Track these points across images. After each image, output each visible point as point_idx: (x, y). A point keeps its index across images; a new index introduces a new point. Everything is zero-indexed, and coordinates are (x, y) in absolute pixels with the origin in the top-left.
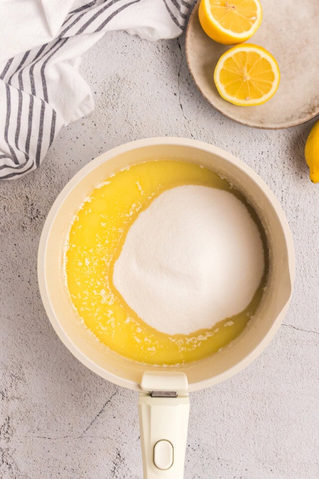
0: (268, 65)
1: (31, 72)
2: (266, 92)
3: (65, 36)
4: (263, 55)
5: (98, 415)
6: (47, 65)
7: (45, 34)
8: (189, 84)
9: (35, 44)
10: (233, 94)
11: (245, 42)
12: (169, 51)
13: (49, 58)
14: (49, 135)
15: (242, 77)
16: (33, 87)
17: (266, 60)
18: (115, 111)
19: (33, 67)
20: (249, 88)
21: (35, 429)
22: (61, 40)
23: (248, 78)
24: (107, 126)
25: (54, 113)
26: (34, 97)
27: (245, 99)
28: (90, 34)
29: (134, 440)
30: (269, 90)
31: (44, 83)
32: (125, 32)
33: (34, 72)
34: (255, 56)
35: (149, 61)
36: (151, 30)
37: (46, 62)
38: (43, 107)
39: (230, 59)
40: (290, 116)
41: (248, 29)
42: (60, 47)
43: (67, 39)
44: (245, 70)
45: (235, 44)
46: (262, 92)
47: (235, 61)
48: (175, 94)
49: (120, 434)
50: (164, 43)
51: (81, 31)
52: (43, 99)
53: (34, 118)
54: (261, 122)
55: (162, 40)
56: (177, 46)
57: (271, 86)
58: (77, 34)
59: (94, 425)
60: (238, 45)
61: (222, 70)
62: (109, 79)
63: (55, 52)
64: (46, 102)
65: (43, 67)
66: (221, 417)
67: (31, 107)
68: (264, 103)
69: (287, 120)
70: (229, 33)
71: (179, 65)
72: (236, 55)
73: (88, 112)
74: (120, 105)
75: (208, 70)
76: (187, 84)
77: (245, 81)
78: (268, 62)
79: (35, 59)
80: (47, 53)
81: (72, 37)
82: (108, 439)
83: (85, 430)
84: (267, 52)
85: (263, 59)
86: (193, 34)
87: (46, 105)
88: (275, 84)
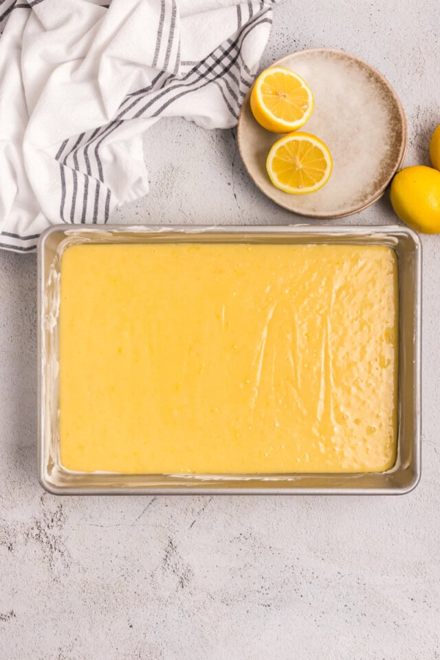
0: (319, 153)
1: (85, 153)
2: (319, 179)
3: (122, 119)
4: (315, 143)
5: (150, 504)
6: (101, 145)
7: (101, 116)
8: (243, 174)
9: (90, 127)
10: (285, 182)
11: (299, 131)
12: (223, 141)
13: (103, 138)
14: (104, 213)
15: (295, 165)
16: (88, 167)
17: (318, 148)
18: (169, 200)
19: (87, 147)
20: (301, 176)
21: (87, 516)
22: (117, 123)
23: (301, 166)
24: (161, 215)
25: (109, 191)
26: (89, 177)
27: (298, 187)
28: (145, 118)
29: (187, 528)
30: (321, 178)
31: (99, 164)
32: (183, 117)
33: (88, 152)
34: (307, 144)
35: (204, 150)
36: (207, 119)
37: (100, 142)
38: (98, 186)
39: (282, 147)
40: (342, 203)
41: (300, 118)
42: (116, 128)
43: (122, 121)
44: (298, 158)
45: (287, 133)
46: (314, 180)
47: (287, 149)
48: (229, 184)
49: (172, 522)
50: (219, 132)
51: (137, 116)
52: (99, 179)
53: (89, 197)
54: (314, 210)
55: (217, 129)
56: (231, 135)
57: (323, 174)
58: (133, 118)
59: (146, 513)
60: (290, 134)
61: (275, 159)
62: (164, 168)
63: (110, 133)
64: (100, 182)
65: (97, 147)
66: (273, 506)
67: (86, 186)
68: (315, 191)
69: (340, 207)
70: (281, 122)
71: (233, 155)
72: (289, 144)
73: (142, 194)
74: (174, 194)
75: (261, 157)
76: (241, 174)
77: (297, 169)
78: (320, 150)
79: (90, 140)
80: (102, 133)
81: (128, 120)
82: (160, 528)
83: (137, 518)
84: (319, 140)
85: (315, 147)
86: (245, 123)
87: (101, 184)
88: (327, 172)
